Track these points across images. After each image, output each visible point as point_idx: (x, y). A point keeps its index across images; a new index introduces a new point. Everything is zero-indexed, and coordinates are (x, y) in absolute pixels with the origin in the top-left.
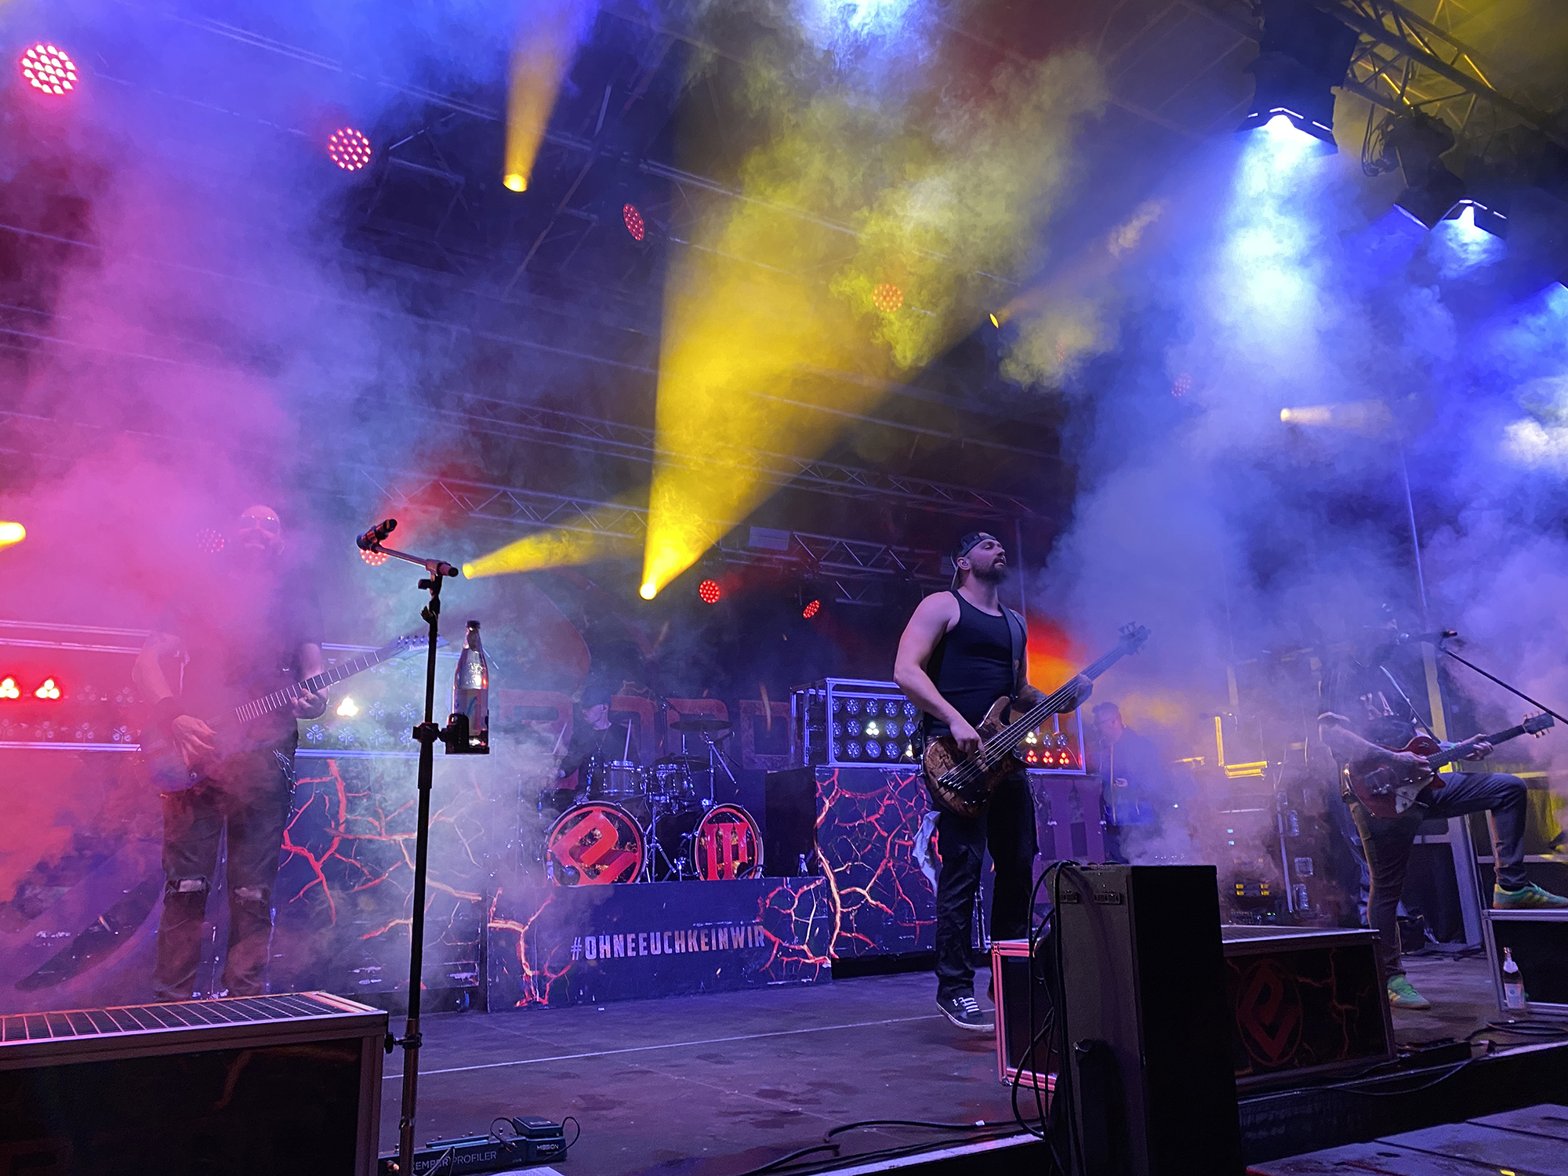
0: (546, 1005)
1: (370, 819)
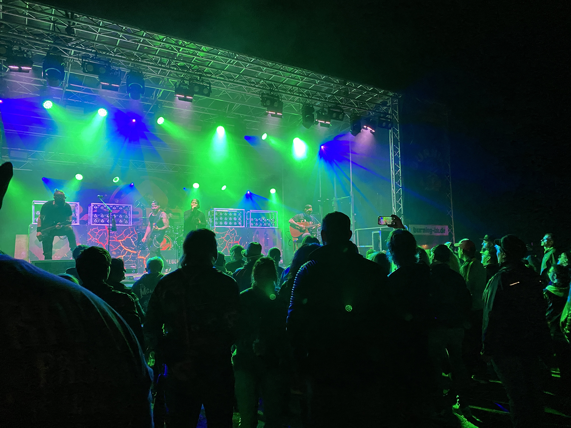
1: (114, 237)
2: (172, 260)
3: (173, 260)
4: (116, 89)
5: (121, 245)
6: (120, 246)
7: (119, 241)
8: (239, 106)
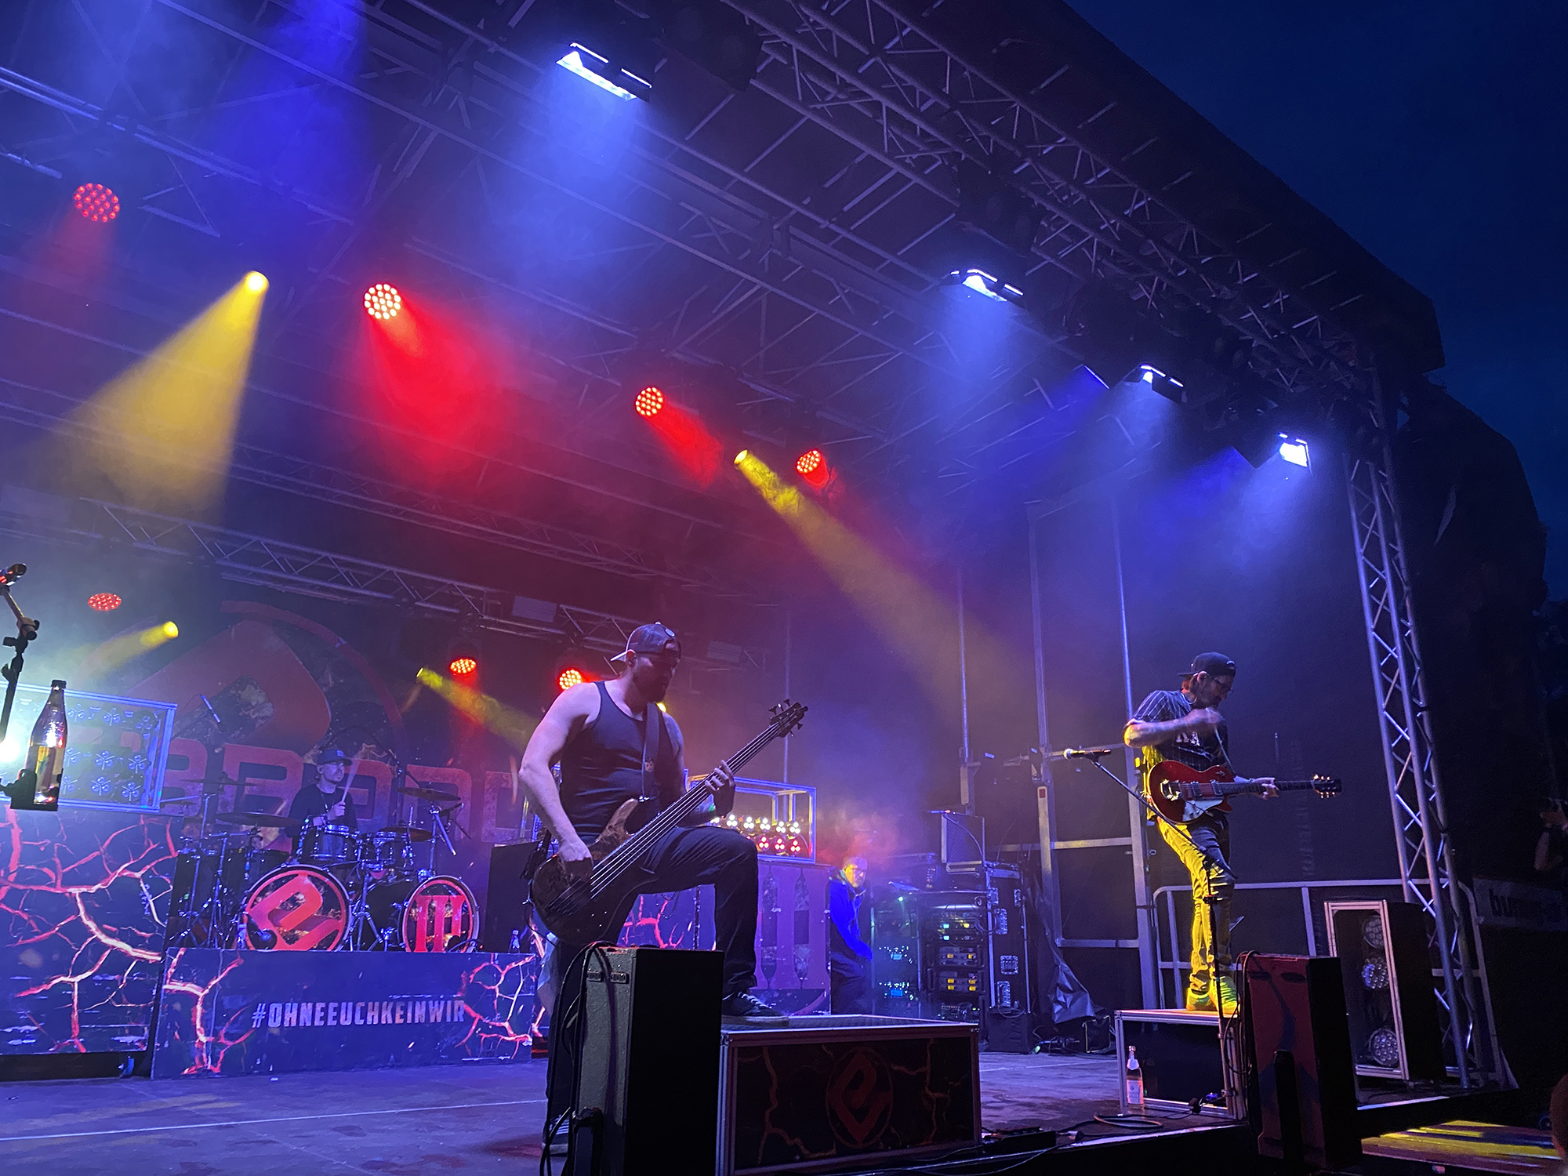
0: (218, 1074)
1: (45, 870)
3: (350, 1004)
5: (82, 913)
6: (72, 918)
7: (71, 890)
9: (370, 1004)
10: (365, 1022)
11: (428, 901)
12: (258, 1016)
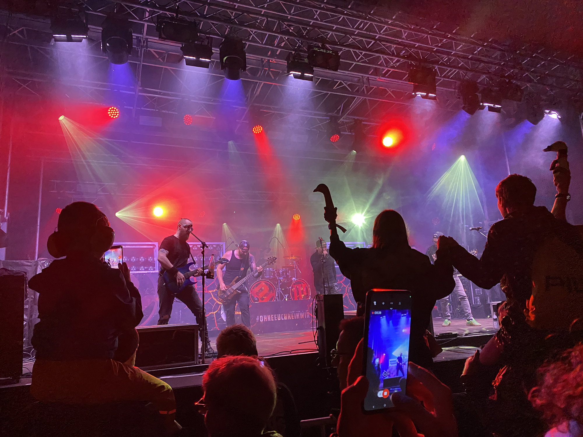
2: (278, 315)
3: (280, 315)
4: (205, 65)
5: (213, 297)
6: (211, 298)
7: (210, 291)
8: (360, 100)
9: (285, 314)
10: (284, 319)
11: (296, 286)
12: (257, 319)
